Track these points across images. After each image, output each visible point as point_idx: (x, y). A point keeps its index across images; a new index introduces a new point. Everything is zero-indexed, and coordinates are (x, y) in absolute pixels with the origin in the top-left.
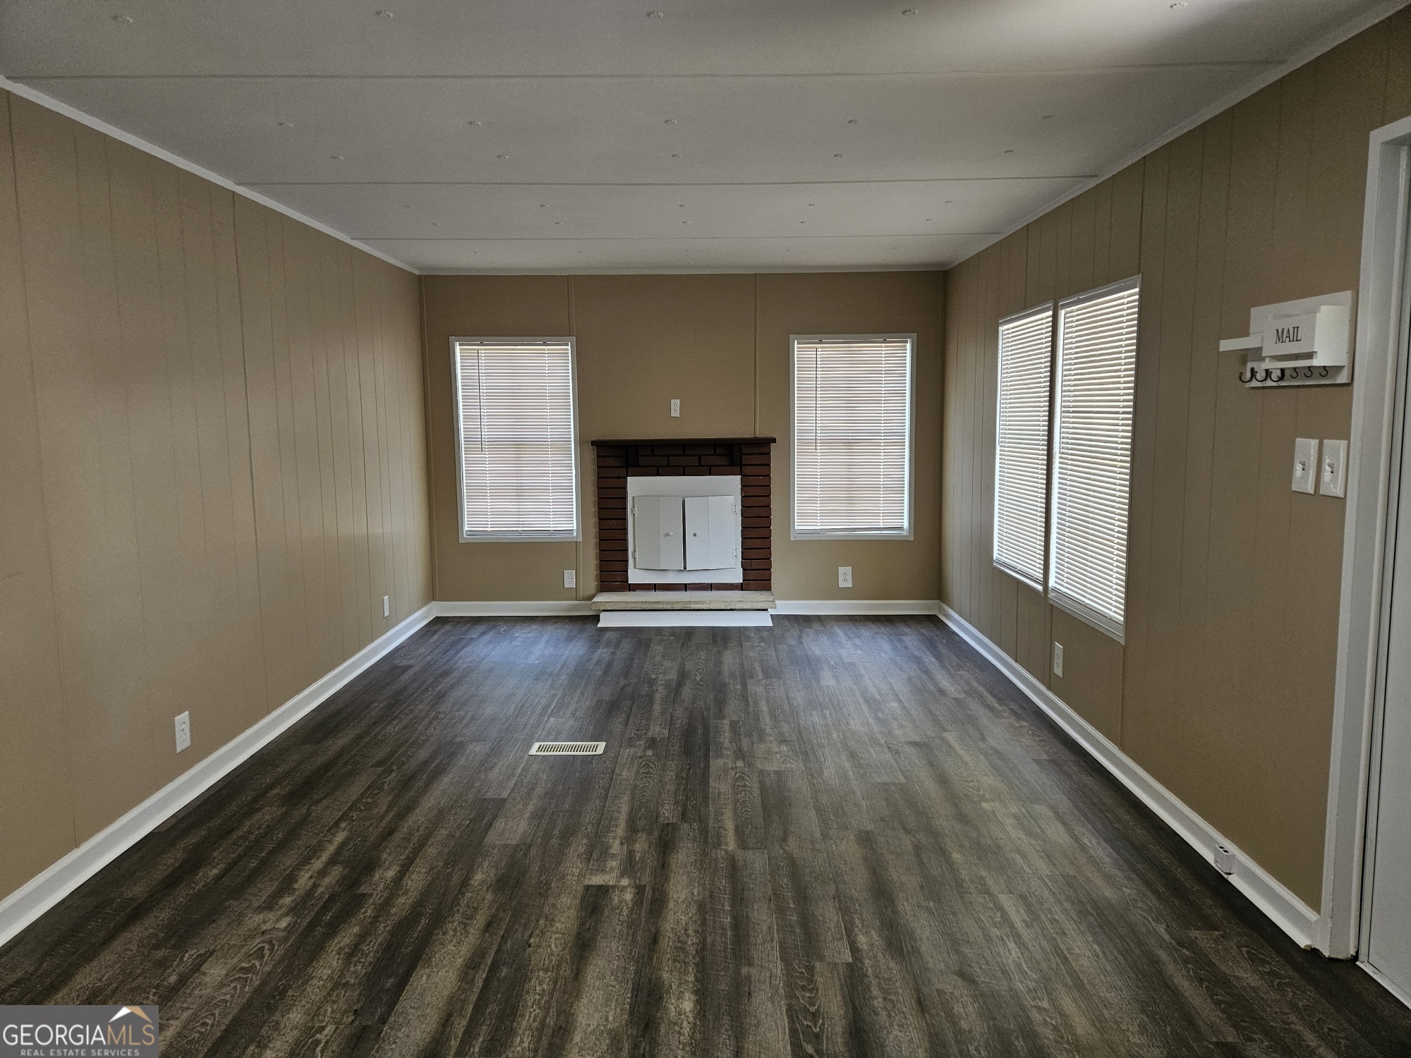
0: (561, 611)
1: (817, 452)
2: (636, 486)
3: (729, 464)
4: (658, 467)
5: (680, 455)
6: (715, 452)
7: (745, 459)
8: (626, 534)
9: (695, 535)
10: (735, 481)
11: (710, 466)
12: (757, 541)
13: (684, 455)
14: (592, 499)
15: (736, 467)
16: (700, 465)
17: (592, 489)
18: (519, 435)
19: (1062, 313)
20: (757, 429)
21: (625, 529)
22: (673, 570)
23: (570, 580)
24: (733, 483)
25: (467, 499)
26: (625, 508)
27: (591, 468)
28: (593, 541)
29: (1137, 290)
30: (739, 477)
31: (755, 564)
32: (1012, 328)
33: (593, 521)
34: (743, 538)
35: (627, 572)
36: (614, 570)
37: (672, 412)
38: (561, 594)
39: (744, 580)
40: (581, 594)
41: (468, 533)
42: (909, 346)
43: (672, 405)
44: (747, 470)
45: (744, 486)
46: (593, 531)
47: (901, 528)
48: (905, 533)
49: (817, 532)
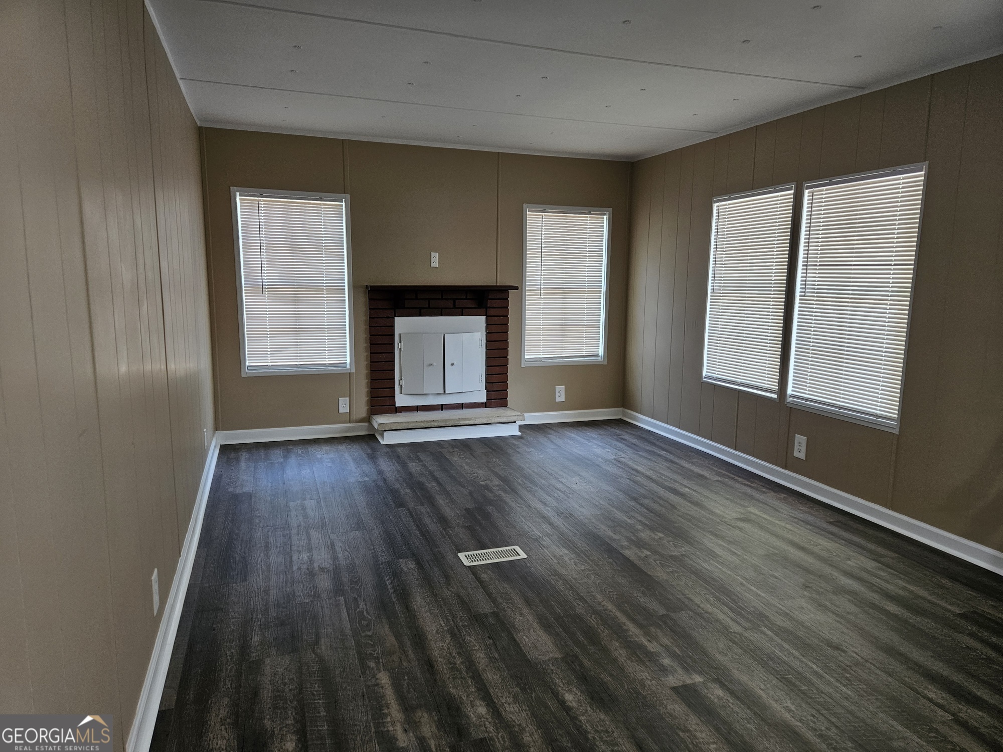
0: (340, 432)
1: (541, 298)
2: (402, 324)
3: (477, 306)
4: (420, 309)
5: (439, 299)
6: (466, 297)
7: (490, 303)
8: (393, 365)
9: (452, 364)
10: (481, 321)
11: (462, 309)
12: (498, 368)
13: (442, 299)
14: (363, 336)
15: (482, 309)
16: (454, 307)
17: (363, 327)
18: (297, 280)
19: (807, 193)
20: (498, 280)
21: (392, 361)
22: (432, 394)
23: (344, 406)
24: (480, 321)
25: (247, 337)
26: (393, 344)
27: (363, 309)
28: (364, 371)
29: (923, 173)
30: (484, 317)
31: (496, 387)
32: (729, 204)
33: (364, 355)
34: (487, 366)
35: (395, 397)
36: (384, 396)
37: (432, 262)
38: (337, 418)
39: (487, 400)
40: (354, 417)
41: (249, 368)
42: (606, 218)
43: (432, 258)
44: (492, 312)
45: (488, 325)
46: (364, 363)
47: (597, 356)
48: (599, 359)
49: (540, 360)
